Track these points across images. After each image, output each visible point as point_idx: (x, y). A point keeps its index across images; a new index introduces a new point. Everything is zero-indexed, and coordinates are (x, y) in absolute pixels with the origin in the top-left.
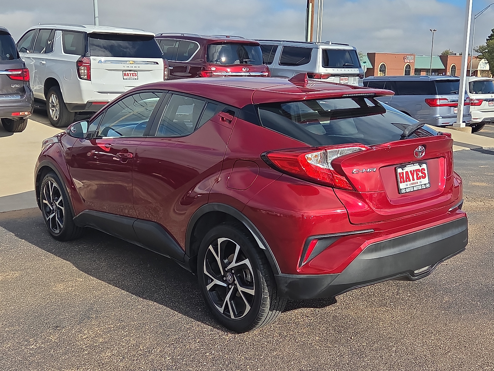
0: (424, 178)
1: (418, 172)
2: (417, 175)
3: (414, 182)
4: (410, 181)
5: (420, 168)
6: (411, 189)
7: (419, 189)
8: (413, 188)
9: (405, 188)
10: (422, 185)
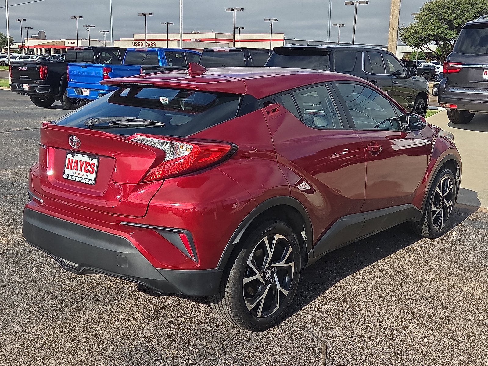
0: (92, 173)
1: (87, 165)
2: (86, 167)
3: (80, 172)
4: (77, 170)
5: (91, 162)
6: (73, 178)
7: (81, 181)
8: (76, 178)
9: (68, 175)
10: (85, 179)
